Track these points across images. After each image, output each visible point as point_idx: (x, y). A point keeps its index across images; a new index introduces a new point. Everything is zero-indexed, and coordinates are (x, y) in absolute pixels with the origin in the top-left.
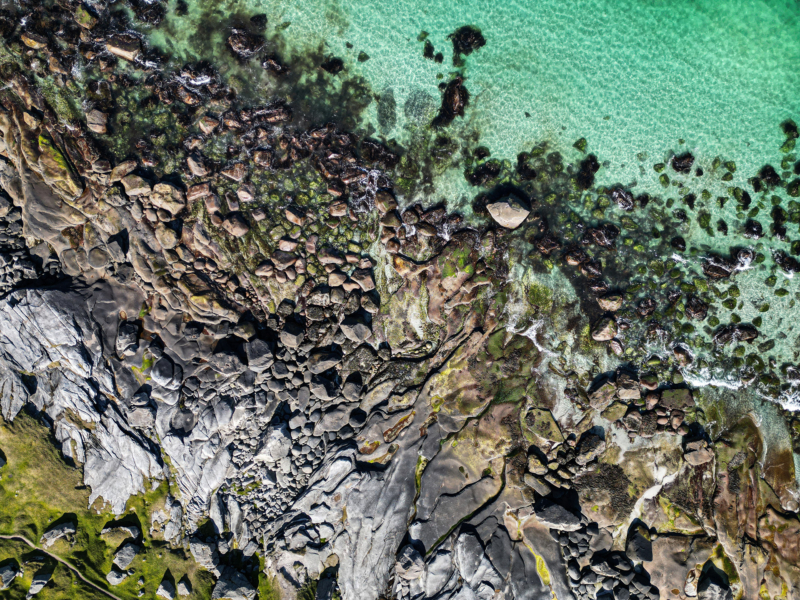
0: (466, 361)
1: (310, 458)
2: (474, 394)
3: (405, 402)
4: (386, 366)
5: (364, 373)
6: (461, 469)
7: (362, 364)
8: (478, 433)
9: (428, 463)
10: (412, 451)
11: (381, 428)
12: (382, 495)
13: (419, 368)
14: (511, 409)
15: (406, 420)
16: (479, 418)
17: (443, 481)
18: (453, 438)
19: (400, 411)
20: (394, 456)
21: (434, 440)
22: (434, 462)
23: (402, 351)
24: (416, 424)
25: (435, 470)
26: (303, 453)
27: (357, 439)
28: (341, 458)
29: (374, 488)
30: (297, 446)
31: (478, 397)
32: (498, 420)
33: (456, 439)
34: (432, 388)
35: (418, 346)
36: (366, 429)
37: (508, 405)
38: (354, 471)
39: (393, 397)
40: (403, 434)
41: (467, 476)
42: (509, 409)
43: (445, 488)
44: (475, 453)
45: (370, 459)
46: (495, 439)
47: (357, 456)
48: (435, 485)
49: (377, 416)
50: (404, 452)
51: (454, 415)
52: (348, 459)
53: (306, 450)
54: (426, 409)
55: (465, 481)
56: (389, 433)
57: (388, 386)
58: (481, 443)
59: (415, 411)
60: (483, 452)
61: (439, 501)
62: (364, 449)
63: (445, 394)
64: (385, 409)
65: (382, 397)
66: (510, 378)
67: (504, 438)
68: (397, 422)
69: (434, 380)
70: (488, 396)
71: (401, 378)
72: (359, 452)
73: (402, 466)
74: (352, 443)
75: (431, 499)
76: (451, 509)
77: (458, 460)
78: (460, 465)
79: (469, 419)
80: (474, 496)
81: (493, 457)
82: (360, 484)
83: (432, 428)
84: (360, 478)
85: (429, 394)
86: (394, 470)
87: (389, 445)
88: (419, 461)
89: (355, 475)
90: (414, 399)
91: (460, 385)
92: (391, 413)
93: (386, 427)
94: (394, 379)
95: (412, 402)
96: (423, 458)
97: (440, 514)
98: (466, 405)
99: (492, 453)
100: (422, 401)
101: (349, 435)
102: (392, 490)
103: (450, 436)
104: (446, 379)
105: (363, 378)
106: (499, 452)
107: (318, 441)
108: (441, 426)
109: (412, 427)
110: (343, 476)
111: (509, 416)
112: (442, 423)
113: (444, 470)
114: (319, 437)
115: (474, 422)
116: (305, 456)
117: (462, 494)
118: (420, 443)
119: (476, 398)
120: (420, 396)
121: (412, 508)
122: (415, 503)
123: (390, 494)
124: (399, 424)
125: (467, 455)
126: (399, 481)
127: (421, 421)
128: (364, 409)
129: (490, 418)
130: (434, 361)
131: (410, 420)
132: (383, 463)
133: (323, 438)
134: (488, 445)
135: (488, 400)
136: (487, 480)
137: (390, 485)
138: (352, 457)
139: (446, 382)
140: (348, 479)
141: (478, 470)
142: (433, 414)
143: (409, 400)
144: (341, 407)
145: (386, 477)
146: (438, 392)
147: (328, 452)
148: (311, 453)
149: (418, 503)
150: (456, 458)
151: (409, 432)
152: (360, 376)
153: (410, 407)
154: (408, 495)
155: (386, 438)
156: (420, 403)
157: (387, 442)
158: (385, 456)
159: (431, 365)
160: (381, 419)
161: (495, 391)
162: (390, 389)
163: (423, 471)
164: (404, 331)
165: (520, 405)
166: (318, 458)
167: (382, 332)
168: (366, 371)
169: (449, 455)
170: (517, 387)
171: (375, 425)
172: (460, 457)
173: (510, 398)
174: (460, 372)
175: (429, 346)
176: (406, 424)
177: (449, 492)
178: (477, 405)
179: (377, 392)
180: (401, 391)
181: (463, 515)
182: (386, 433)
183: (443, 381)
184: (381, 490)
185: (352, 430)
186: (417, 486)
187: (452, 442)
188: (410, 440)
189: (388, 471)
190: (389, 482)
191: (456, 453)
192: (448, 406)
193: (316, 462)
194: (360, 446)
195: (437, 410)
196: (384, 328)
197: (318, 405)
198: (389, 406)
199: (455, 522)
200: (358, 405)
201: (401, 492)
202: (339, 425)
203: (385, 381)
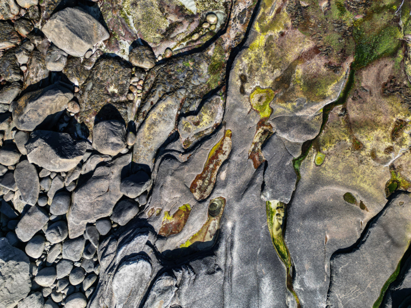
0: (285, 14)
1: (75, 282)
2: (318, 64)
3: (207, 122)
4: (153, 78)
5: (121, 103)
6: (349, 197)
7: (112, 89)
8: (352, 126)
9: (287, 208)
10: (251, 198)
11: (181, 179)
12: (227, 298)
13: (209, 58)
14: (390, 67)
15: (219, 150)
16: (342, 100)
17: (324, 231)
18: (312, 150)
19: (204, 139)
20: (223, 220)
21: (281, 165)
22: (296, 203)
23: (172, 45)
24: (239, 151)
25: (304, 217)
26: (60, 276)
27: (146, 215)
28: (127, 260)
29: (208, 291)
30: (47, 268)
31: (329, 65)
32: (376, 92)
33: (318, 150)
34: (243, 79)
35: (194, 26)
36: (157, 191)
37: (382, 62)
38: (159, 274)
39: (183, 120)
40: (223, 175)
41: (362, 206)
42: (387, 68)
43: (333, 242)
44: (361, 162)
45: (182, 240)
46: (387, 125)
47: (158, 244)
48: (315, 243)
49: (166, 162)
50: (237, 207)
51: (301, 109)
52: (143, 256)
53: (63, 269)
54: (247, 119)
55: (362, 215)
56: (200, 182)
57: (168, 108)
58: (364, 140)
59: (229, 128)
60: (373, 155)
61: (332, 268)
62: (165, 228)
63: (270, 82)
64: (177, 146)
65: (165, 129)
66: (368, 16)
67: (400, 116)
68: (205, 161)
69: (242, 63)
70: (344, 58)
71: (185, 86)
72: (159, 237)
73: (242, 231)
74: (141, 226)
75: (318, 270)
76: (360, 274)
77: (337, 184)
78: (343, 191)
79: (327, 109)
80: (389, 237)
81: (394, 157)
82: (178, 294)
83: (270, 146)
84: (174, 283)
85: (242, 91)
86: (232, 245)
87: (207, 204)
88: (269, 212)
89: (165, 282)
90: (220, 111)
91: (291, 58)
92: (190, 150)
93: (190, 174)
94: (173, 92)
95: (218, 118)
96: (274, 204)
97: (345, 291)
98: (313, 85)
99: (389, 150)
100: (235, 107)
101: (130, 214)
102: (242, 281)
103: (306, 147)
104: (263, 54)
105: (122, 111)
106: (401, 144)
107: (81, 246)
108: (285, 136)
109: (235, 158)
110: (142, 291)
111: (392, 79)
112: (283, 131)
113: (318, 211)
114: (81, 237)
115: (338, 110)
116: (66, 279)
117: (369, 241)
118: (259, 180)
119: (324, 70)
120: (230, 100)
121: (289, 299)
122: (290, 287)
123: (241, 291)
124: (211, 161)
125: (349, 170)
126: (247, 260)
127: (246, 143)
128: (141, 161)
129: (361, 93)
130: (229, 39)
131: (227, 148)
132: (208, 238)
133: (87, 237)
134: (378, 139)
135: (347, 66)
136: (400, 199)
137: (235, 273)
138: (149, 251)
139: (265, 60)
140: (153, 293)
141: (378, 188)
142: (262, 123)
143: (212, 115)
144: (100, 171)
145: (221, 262)
146: (257, 82)
147: (103, 256)
148: (75, 270)
149: (297, 286)
150: (332, 182)
151: (232, 167)
152: (115, 110)
153: (218, 127)
154: (273, 278)
155: (197, 195)
156: (232, 112)
157: (202, 201)
158: (207, 225)
159: (227, 44)
160: (176, 165)
161: (352, 46)
162: (175, 112)
163: (284, 227)
164: (162, 10)
165: (400, 55)
166: (90, 276)
167: (125, 26)
168: (123, 99)
169: (318, 181)
170: (386, 27)
171: (169, 179)
172: (338, 177)
173: (381, 50)
174: (282, 34)
175: (212, 19)
176: (222, 158)
177: (344, 246)
178: (333, 80)
179: (154, 123)
180: (194, 107)
181: (385, 277)
182: (194, 185)
183: (258, 60)
184: (222, 290)
185: (133, 203)
186: (283, 257)
187: (314, 157)
188: (241, 181)
189: (222, 249)
190: (231, 269)
191: (328, 174)
192: (284, 99)
193: (88, 284)
194: (157, 226)
195: (266, 113)
196: (126, 18)
197: (58, 184)
198: (183, 139)
199: (377, 295)
200: (129, 159)
201: (259, 279)
202: (107, 205)
203: (160, 99)
